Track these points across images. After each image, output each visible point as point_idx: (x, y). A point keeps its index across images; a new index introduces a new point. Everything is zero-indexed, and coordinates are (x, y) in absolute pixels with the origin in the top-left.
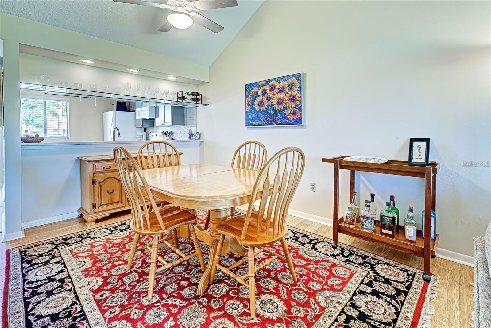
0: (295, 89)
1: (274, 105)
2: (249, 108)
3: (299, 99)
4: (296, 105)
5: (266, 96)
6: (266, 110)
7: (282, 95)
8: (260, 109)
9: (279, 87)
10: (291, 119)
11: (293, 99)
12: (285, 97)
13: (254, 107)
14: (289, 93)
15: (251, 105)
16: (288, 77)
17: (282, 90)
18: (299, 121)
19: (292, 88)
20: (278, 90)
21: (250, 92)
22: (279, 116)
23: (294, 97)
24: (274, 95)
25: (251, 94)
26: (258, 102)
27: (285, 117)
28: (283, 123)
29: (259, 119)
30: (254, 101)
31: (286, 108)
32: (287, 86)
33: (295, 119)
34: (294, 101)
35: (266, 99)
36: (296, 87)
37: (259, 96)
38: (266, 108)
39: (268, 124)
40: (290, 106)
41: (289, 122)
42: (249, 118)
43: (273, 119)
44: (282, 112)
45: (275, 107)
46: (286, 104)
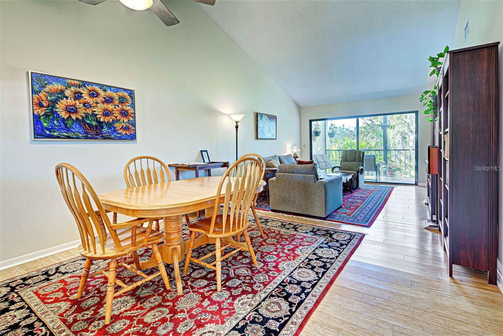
0: (128, 104)
1: (97, 115)
2: (41, 112)
3: (132, 115)
4: (129, 121)
5: (82, 100)
6: (83, 120)
7: (110, 107)
8: (70, 116)
9: (105, 97)
10: (124, 133)
11: (125, 114)
12: (114, 109)
13: (56, 112)
14: (120, 106)
15: (48, 106)
16: (118, 89)
17: (109, 100)
18: (133, 137)
19: (123, 103)
20: (103, 99)
21: (44, 87)
22: (105, 129)
23: (127, 111)
24: (97, 103)
25: (47, 89)
26: (64, 106)
27: (115, 131)
28: (112, 137)
29: (68, 130)
30: (55, 102)
31: (116, 121)
32: (116, 98)
33: (128, 134)
34: (126, 116)
35: (82, 105)
36: (128, 103)
37: (67, 98)
38: (83, 117)
39: (86, 138)
40: (122, 120)
41: (120, 137)
42: (42, 126)
43: (97, 132)
44: (109, 125)
45: (100, 118)
46: (116, 117)
